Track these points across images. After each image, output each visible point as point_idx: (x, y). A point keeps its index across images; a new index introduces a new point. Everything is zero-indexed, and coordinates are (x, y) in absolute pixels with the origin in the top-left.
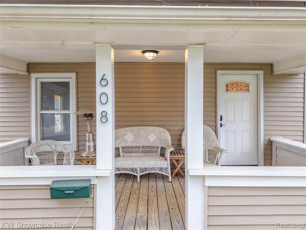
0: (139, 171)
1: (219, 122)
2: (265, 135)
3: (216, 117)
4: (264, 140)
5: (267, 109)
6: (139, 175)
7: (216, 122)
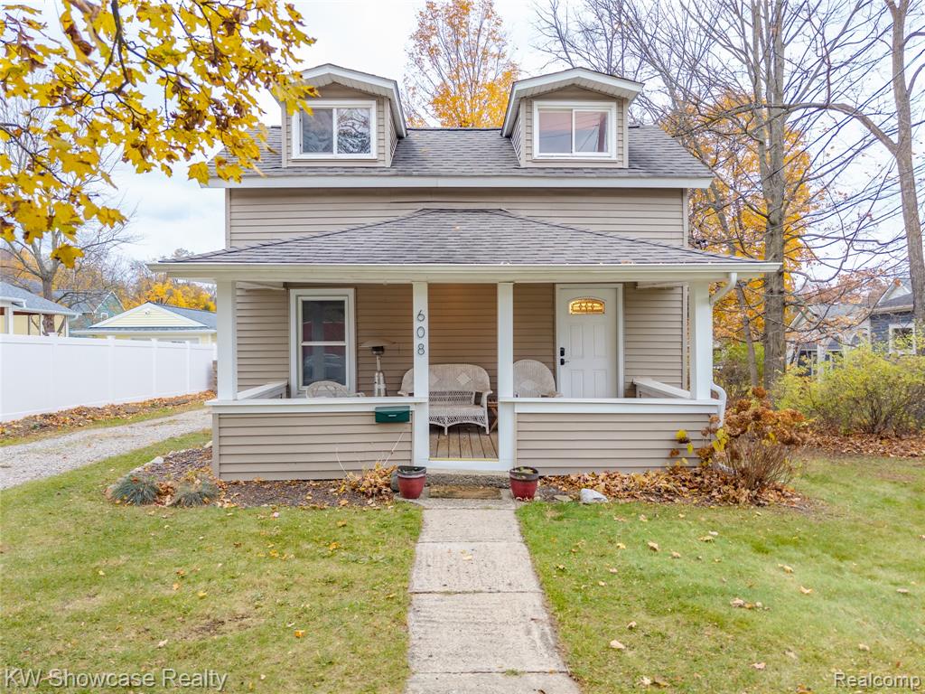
0: (446, 422)
1: (559, 357)
2: (626, 376)
3: (554, 350)
4: (625, 383)
5: (629, 339)
6: (446, 425)
7: (554, 357)
